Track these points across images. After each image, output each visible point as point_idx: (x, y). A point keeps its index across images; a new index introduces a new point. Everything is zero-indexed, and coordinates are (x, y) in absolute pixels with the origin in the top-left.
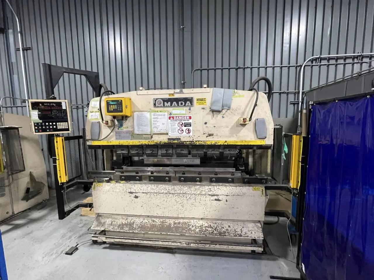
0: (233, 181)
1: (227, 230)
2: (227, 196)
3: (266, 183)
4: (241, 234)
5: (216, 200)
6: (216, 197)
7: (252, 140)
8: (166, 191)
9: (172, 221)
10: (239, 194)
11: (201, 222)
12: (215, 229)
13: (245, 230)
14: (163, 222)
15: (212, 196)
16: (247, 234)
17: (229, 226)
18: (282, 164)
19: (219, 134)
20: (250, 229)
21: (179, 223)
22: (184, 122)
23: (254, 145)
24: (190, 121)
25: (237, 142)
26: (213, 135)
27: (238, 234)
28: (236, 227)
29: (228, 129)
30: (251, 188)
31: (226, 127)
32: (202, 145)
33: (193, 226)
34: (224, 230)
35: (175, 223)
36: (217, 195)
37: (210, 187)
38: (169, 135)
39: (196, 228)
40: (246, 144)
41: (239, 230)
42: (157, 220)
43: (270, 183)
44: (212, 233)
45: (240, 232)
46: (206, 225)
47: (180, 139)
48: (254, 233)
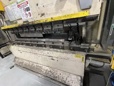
0: (63, 48)
1: (58, 76)
2: (57, 58)
3: (88, 52)
4: (65, 81)
5: (51, 59)
6: (51, 58)
7: (76, 13)
8: (29, 52)
9: (35, 65)
10: (65, 58)
11: (47, 68)
12: (52, 74)
13: (69, 79)
14: (32, 64)
15: (49, 57)
16: (69, 82)
17: (60, 74)
18: (110, 35)
19: (48, 13)
20: (72, 79)
21: (38, 66)
22: (25, 7)
23: (77, 19)
24: (28, 6)
25: (61, 17)
26: (44, 15)
27: (64, 81)
28: (64, 76)
29: (53, 6)
30: (74, 55)
31: (51, 4)
32: (38, 24)
33: (43, 69)
34: (57, 75)
35: (37, 66)
36: (52, 57)
37: (48, 51)
38: (23, 19)
39: (44, 71)
40: (69, 18)
41: (65, 78)
42: (31, 63)
43: (92, 51)
44: (51, 76)
45: (65, 80)
46: (49, 70)
47: (28, 21)
48: (74, 83)
